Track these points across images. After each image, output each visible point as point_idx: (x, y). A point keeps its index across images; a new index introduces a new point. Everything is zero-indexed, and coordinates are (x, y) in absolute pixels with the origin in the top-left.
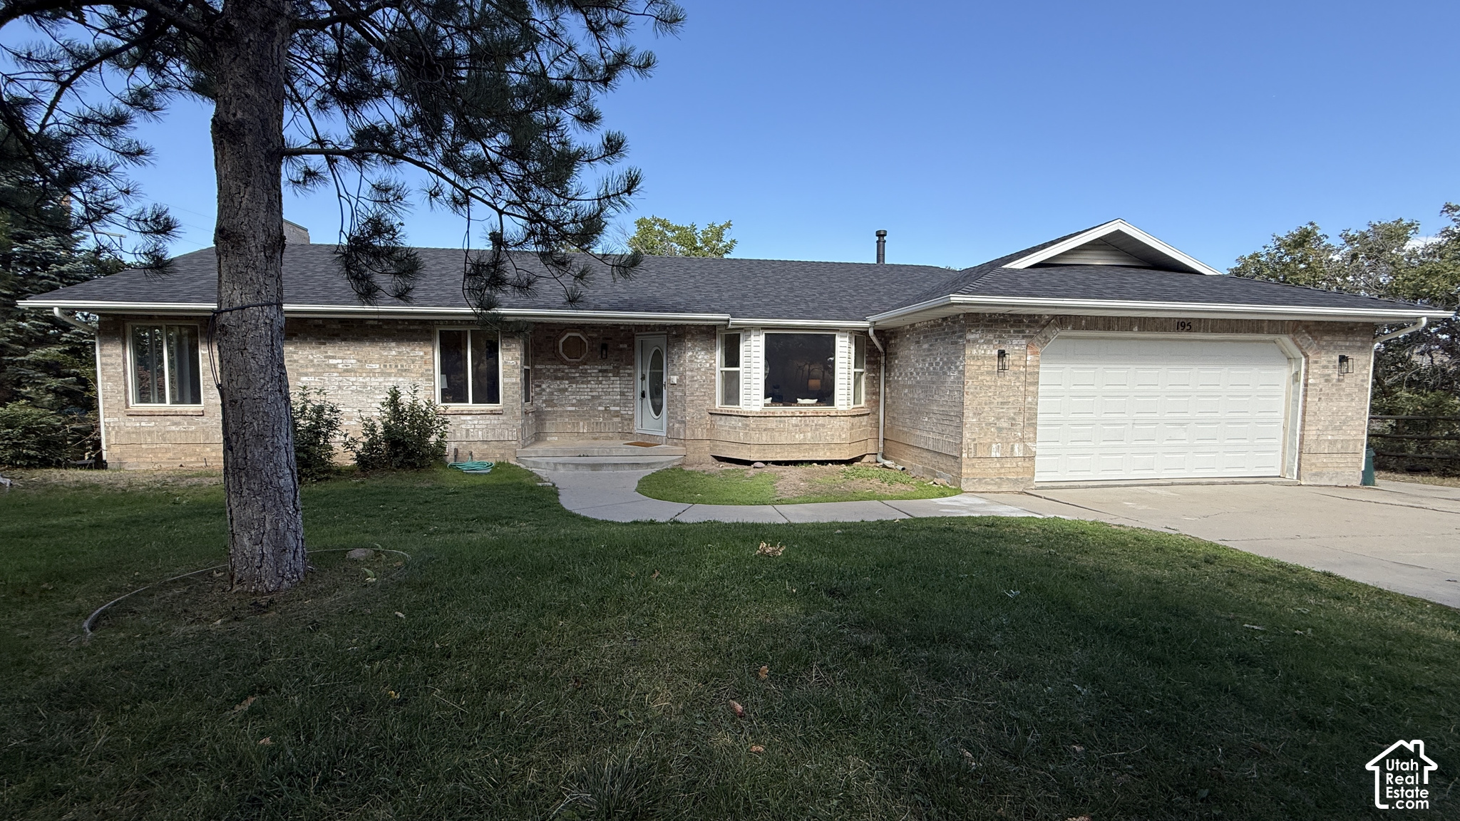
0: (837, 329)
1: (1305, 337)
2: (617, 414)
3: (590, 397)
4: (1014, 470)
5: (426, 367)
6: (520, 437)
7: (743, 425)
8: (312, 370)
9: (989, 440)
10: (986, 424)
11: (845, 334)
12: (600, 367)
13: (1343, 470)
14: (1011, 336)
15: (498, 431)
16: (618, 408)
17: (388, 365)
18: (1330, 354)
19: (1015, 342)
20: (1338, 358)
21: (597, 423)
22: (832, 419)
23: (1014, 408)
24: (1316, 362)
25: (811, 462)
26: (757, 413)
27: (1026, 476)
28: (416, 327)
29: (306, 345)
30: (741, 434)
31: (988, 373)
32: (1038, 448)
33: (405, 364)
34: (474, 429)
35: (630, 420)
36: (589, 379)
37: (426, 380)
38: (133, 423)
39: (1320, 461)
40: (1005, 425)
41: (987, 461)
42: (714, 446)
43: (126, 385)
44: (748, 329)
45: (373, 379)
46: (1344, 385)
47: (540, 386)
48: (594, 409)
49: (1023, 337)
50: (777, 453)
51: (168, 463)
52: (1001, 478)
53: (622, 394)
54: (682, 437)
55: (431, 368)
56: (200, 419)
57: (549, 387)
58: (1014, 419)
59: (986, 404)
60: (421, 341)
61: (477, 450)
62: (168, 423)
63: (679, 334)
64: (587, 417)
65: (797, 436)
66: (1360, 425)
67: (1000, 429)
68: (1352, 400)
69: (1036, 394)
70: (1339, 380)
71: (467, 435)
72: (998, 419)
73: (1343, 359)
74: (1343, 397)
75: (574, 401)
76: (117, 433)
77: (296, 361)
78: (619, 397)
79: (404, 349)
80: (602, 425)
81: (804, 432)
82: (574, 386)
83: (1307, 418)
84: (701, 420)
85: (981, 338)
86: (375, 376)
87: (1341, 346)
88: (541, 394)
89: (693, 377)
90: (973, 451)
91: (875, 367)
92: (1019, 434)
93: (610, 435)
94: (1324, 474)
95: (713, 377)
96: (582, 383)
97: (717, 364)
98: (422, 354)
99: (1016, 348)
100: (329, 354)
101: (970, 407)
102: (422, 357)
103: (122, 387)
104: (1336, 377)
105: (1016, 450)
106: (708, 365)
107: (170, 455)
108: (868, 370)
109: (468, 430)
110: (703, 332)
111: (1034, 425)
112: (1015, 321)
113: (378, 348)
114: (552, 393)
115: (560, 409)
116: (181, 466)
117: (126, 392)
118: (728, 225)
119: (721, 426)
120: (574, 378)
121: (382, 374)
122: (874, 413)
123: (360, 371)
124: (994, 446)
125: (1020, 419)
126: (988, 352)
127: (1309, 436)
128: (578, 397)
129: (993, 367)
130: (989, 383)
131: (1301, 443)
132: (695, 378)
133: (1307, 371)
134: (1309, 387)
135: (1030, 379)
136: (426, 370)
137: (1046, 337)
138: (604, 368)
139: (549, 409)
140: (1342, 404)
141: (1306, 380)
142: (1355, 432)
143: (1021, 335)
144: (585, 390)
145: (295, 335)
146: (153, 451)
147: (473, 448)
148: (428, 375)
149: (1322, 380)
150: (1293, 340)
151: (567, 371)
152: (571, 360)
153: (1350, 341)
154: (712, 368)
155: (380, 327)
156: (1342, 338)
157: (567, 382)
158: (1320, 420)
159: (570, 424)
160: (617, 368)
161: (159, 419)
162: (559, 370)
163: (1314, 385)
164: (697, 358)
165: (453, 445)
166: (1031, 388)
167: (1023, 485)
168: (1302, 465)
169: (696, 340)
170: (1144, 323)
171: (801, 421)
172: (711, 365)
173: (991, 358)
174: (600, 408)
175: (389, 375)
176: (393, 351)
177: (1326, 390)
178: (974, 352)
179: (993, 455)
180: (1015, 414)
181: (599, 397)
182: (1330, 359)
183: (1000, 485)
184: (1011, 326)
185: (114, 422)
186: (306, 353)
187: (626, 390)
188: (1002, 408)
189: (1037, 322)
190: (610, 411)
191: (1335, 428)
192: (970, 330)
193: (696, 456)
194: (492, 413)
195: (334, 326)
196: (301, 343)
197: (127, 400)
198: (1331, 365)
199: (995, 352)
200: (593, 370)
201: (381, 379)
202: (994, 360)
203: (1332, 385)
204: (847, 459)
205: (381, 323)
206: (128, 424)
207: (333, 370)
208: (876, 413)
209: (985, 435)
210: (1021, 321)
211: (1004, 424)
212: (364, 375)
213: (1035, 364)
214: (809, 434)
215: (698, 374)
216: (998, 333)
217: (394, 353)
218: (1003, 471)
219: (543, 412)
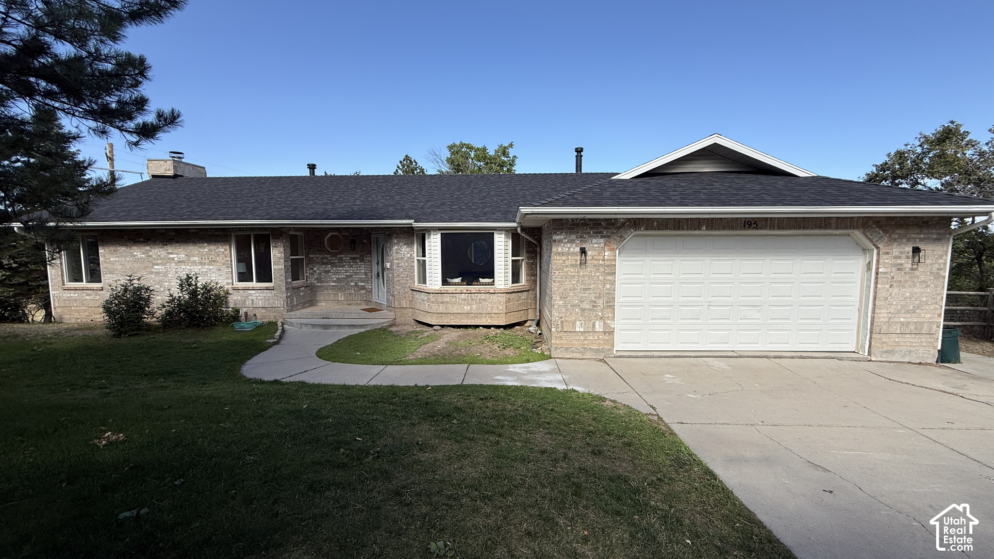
0: (495, 229)
1: (876, 231)
2: (363, 288)
3: (345, 276)
4: (596, 342)
5: (226, 259)
6: (285, 305)
7: (428, 298)
8: (160, 261)
9: (574, 318)
10: (571, 306)
11: (501, 232)
12: (351, 256)
13: (917, 348)
14: (591, 236)
15: (271, 301)
16: (363, 284)
17: (203, 258)
18: (903, 245)
19: (594, 241)
20: (911, 249)
21: (350, 294)
22: (490, 295)
23: (595, 293)
24: (887, 253)
25: (477, 327)
26: (438, 290)
27: (606, 347)
28: (218, 233)
29: (155, 246)
30: (427, 305)
31: (572, 266)
32: (617, 325)
33: (213, 257)
34: (256, 299)
35: (370, 292)
36: (344, 264)
37: (227, 267)
38: (67, 294)
39: (892, 340)
40: (588, 307)
41: (572, 334)
42: (414, 312)
43: (62, 272)
44: (429, 230)
45: (195, 267)
46: (917, 273)
47: (313, 269)
48: (347, 283)
49: (602, 237)
50: (451, 320)
51: (86, 319)
52: (584, 348)
53: (366, 274)
54: (393, 306)
55: (229, 259)
56: (101, 292)
57: (318, 269)
58: (595, 302)
59: (570, 290)
60: (222, 242)
61: (260, 313)
62: (85, 295)
63: (391, 233)
64: (343, 290)
65: (465, 308)
66: (936, 309)
67: (583, 310)
68: (927, 286)
69: (613, 283)
70: (912, 269)
71: (253, 303)
72: (582, 302)
73: (916, 250)
74: (917, 284)
75: (335, 279)
76: (58, 300)
77: (151, 256)
78: (364, 276)
79: (212, 247)
80: (353, 295)
81: (471, 305)
82: (334, 269)
83: (878, 302)
84: (406, 294)
85: (565, 239)
86: (196, 265)
87: (916, 238)
88: (313, 274)
89: (399, 264)
90: (560, 326)
91: (533, 255)
92: (600, 314)
93: (359, 302)
94: (897, 352)
95: (413, 264)
96: (340, 267)
97: (415, 255)
98: (223, 250)
99: (595, 246)
100: (169, 251)
101: (557, 293)
102: (223, 252)
103: (60, 273)
104: (910, 266)
105: (597, 326)
106: (409, 255)
107: (86, 314)
108: (528, 258)
109: (253, 300)
110: (405, 232)
111: (612, 307)
112: (594, 224)
113: (197, 247)
114: (320, 274)
115: (326, 284)
116: (92, 320)
117: (62, 275)
118: (511, 145)
119: (417, 299)
120: (334, 263)
121: (201, 264)
122: (533, 290)
123: (187, 262)
124: (578, 323)
125: (600, 302)
126: (572, 250)
127: (879, 318)
128: (337, 276)
129: (576, 261)
130: (573, 274)
131: (872, 324)
132: (400, 265)
133: (878, 261)
134: (879, 275)
135: (608, 270)
136: (227, 261)
137: (621, 237)
138: (354, 256)
139: (319, 284)
140: (915, 290)
141: (877, 269)
142: (930, 316)
143: (600, 235)
144: (344, 271)
145: (150, 240)
146: (77, 311)
147: (256, 312)
148: (227, 264)
149: (894, 269)
150: (864, 234)
151: (329, 258)
152: (333, 251)
153: (925, 234)
154: (411, 258)
155: (197, 233)
156: (917, 231)
157: (330, 266)
158: (891, 304)
159: (332, 294)
160: (362, 256)
161: (80, 292)
162: (325, 258)
163: (885, 273)
164: (401, 251)
165: (245, 310)
166: (609, 278)
167: (604, 354)
168: (873, 343)
169: (400, 238)
170: (712, 223)
171: (468, 296)
172: (411, 255)
173: (574, 254)
174: (352, 284)
175: (205, 264)
176: (206, 249)
177: (898, 278)
178: (560, 249)
179: (577, 329)
180: (595, 298)
181: (351, 276)
182: (902, 250)
183: (583, 353)
184: (591, 228)
185: (57, 294)
186: (156, 251)
187: (367, 271)
188: (585, 293)
189: (613, 224)
190: (358, 286)
191: (908, 312)
192: (556, 233)
193: (403, 319)
194: (267, 289)
195: (171, 234)
196: (153, 245)
197: (63, 281)
198: (904, 256)
199: (578, 249)
200: (346, 258)
201: (200, 267)
202: (577, 255)
203: (905, 273)
204: (504, 324)
205: (198, 231)
206: (64, 295)
207: (172, 261)
208: (534, 289)
209: (571, 314)
210: (600, 224)
211: (586, 306)
212: (190, 264)
213: (612, 258)
214: (474, 306)
215: (402, 262)
216: (579, 234)
217: (206, 250)
218: (586, 342)
219: (315, 286)
